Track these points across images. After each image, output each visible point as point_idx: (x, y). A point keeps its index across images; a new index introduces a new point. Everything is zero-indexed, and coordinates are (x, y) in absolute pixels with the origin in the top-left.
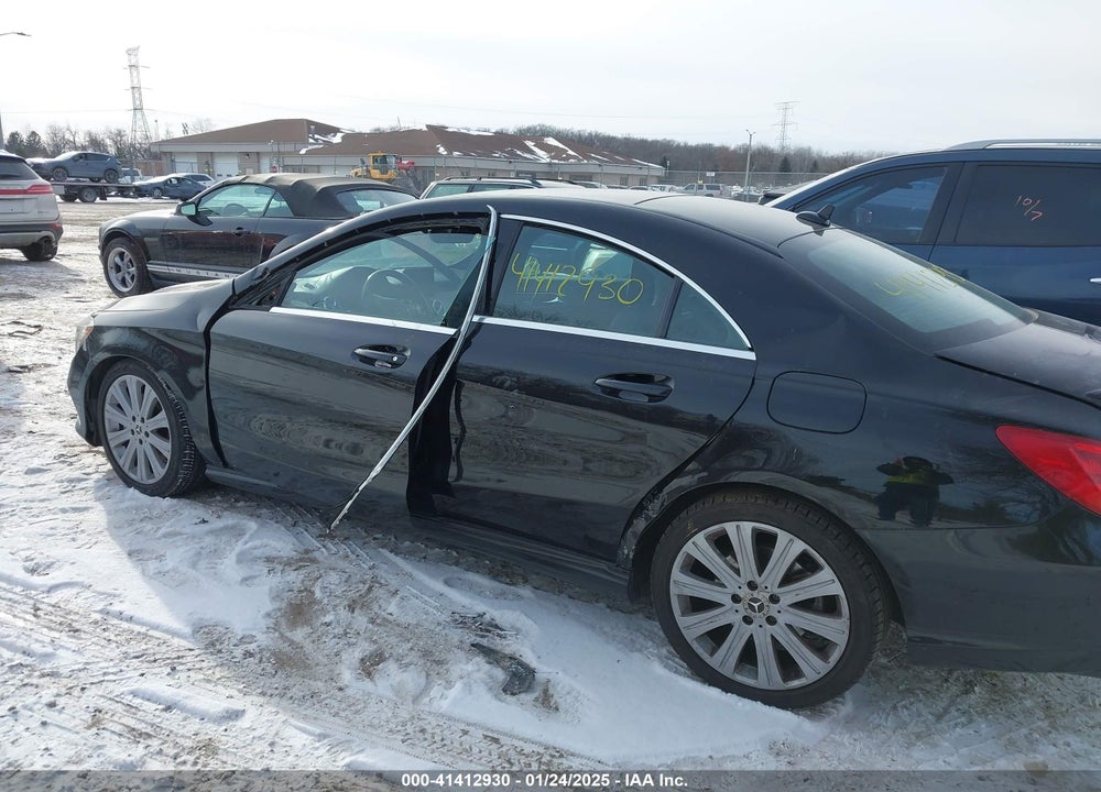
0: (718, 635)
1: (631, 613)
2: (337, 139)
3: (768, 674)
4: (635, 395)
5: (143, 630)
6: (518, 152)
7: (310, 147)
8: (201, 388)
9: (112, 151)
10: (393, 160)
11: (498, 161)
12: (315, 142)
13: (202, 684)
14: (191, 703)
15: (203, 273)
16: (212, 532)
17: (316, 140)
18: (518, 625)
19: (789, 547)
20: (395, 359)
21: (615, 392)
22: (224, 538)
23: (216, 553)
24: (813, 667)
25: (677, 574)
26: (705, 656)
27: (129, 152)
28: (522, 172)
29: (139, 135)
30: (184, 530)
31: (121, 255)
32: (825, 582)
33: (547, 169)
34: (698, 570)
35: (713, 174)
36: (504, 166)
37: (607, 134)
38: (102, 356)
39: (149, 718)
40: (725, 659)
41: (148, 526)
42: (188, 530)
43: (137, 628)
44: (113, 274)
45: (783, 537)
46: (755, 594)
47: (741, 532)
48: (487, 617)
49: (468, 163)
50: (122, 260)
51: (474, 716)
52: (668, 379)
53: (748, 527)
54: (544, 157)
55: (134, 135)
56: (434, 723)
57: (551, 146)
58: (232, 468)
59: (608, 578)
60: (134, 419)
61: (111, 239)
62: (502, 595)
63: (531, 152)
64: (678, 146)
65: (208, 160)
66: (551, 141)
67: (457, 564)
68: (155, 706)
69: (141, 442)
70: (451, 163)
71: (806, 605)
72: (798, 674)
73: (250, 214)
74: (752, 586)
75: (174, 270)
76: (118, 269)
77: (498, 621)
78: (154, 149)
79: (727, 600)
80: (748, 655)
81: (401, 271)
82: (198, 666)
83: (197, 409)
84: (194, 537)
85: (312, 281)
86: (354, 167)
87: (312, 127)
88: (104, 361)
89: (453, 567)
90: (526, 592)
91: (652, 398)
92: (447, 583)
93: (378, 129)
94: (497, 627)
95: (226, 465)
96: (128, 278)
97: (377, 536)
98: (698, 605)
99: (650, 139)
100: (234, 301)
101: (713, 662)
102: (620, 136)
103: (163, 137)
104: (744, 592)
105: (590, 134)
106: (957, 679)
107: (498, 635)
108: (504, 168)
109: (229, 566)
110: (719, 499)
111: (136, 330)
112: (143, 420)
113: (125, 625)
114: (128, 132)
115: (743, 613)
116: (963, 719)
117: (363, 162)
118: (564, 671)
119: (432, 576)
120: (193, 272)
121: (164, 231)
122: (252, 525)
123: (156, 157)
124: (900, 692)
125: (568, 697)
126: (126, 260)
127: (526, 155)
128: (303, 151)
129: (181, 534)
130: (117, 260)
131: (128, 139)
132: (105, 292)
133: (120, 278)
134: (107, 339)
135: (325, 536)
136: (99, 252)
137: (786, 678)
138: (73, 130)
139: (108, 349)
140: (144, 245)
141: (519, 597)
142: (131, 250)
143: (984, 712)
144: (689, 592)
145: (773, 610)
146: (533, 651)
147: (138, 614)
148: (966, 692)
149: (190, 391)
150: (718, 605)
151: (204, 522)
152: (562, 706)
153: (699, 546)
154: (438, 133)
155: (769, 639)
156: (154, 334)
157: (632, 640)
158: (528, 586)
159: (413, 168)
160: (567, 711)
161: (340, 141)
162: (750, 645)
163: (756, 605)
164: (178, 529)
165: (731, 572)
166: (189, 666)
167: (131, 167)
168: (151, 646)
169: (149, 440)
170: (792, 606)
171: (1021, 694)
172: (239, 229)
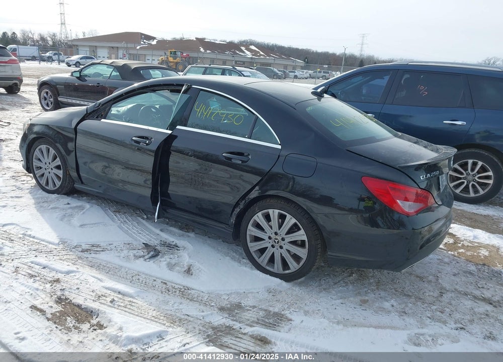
0: (262, 251)
1: (231, 243)
2: (154, 42)
3: (278, 267)
4: (237, 160)
5: (38, 241)
6: (237, 52)
7: (142, 46)
8: (73, 151)
9: (51, 43)
10: (179, 53)
11: (227, 55)
12: (144, 43)
13: (59, 261)
14: (53, 266)
15: (82, 103)
16: (71, 208)
17: (145, 42)
18: (185, 246)
19: (290, 221)
20: (147, 142)
21: (230, 159)
22: (76, 210)
23: (71, 215)
24: (294, 266)
25: (250, 227)
26: (256, 258)
27: (59, 44)
28: (238, 61)
29: (63, 36)
30: (59, 207)
31: (47, 93)
32: (301, 235)
33: (250, 61)
34: (258, 226)
35: (327, 66)
36: (230, 58)
37: (280, 45)
38: (33, 136)
39: (37, 270)
40: (263, 260)
41: (45, 205)
42: (62, 206)
43: (36, 241)
44: (43, 102)
45: (288, 216)
46: (277, 237)
47: (274, 213)
48: (174, 243)
49: (213, 56)
50: (47, 95)
51: (159, 275)
52: (249, 155)
53: (277, 211)
54: (249, 54)
55: (61, 36)
56: (144, 277)
57: (252, 49)
58: (85, 184)
59: (225, 231)
60: (46, 163)
61: (42, 85)
62: (183, 235)
63: (243, 52)
64: (313, 52)
65: (94, 49)
66: (253, 47)
67: (167, 224)
68: (39, 267)
69: (49, 173)
70: (205, 56)
71: (294, 243)
72: (289, 268)
73: (104, 78)
74: (276, 234)
75: (70, 101)
76: (45, 99)
77: (178, 245)
78: (70, 43)
79: (266, 238)
80: (272, 260)
81: (157, 106)
82: (58, 254)
83: (71, 159)
84: (64, 210)
85: (119, 109)
86: (161, 56)
87: (143, 36)
88: (34, 138)
89: (165, 225)
90: (192, 235)
91: (243, 162)
92: (161, 230)
93: (175, 38)
94: (177, 246)
95: (82, 183)
96: (50, 103)
97: (137, 212)
98: (257, 239)
99: (300, 48)
100: (87, 116)
101: (259, 261)
102: (286, 46)
103: (74, 37)
104: (273, 236)
105: (273, 45)
106: (348, 272)
107: (177, 249)
108: (229, 59)
109: (76, 221)
110: (268, 201)
111: (47, 126)
112: (49, 163)
113: (31, 239)
114: (58, 34)
115: (271, 244)
116: (344, 285)
117: (166, 54)
118: (198, 262)
119: (156, 228)
120: (78, 102)
121: (65, 83)
122: (88, 206)
123: (70, 47)
124: (324, 275)
125: (197, 270)
126: (49, 95)
127: (241, 53)
128: (138, 48)
129: (58, 208)
130: (45, 95)
131: (58, 37)
132: (40, 109)
133: (46, 103)
134: (36, 129)
135: (116, 212)
136: (37, 91)
137: (284, 270)
138: (33, 33)
139: (36, 133)
140: (57, 89)
141: (189, 236)
142: (52, 91)
143: (353, 283)
144: (253, 234)
145: (282, 243)
146: (188, 255)
147: (37, 236)
148: (350, 276)
149: (68, 152)
150: (264, 240)
151: (68, 204)
152: (194, 274)
153: (259, 217)
154: (201, 42)
155: (280, 254)
156: (55, 128)
157: (228, 253)
158: (193, 233)
159: (188, 57)
160: (195, 275)
161: (155, 43)
162: (273, 255)
163: (276, 241)
164: (57, 206)
165: (269, 228)
166: (54, 254)
167: (58, 51)
168: (41, 247)
169: (53, 171)
170: (288, 242)
171: (370, 278)
172: (98, 84)
